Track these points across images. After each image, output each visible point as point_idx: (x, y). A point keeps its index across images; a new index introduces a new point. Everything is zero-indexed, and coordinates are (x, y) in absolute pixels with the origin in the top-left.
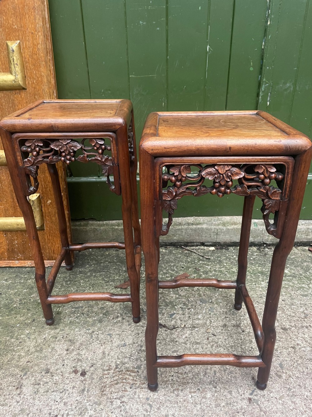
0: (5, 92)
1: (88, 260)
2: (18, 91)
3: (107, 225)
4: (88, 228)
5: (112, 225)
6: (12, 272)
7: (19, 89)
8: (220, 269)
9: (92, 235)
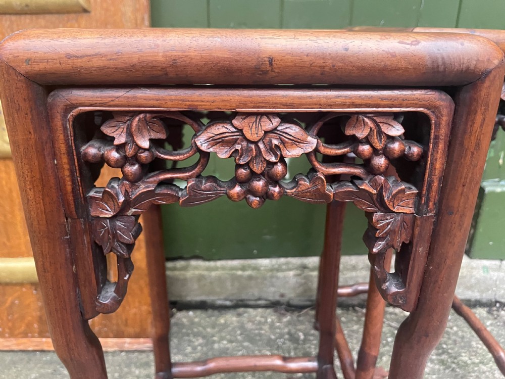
0: (48, 17)
1: (188, 335)
2: (73, 16)
3: (223, 268)
4: (189, 274)
5: (233, 268)
6: (46, 363)
7: (75, 12)
8: (439, 358)
9: (196, 286)
